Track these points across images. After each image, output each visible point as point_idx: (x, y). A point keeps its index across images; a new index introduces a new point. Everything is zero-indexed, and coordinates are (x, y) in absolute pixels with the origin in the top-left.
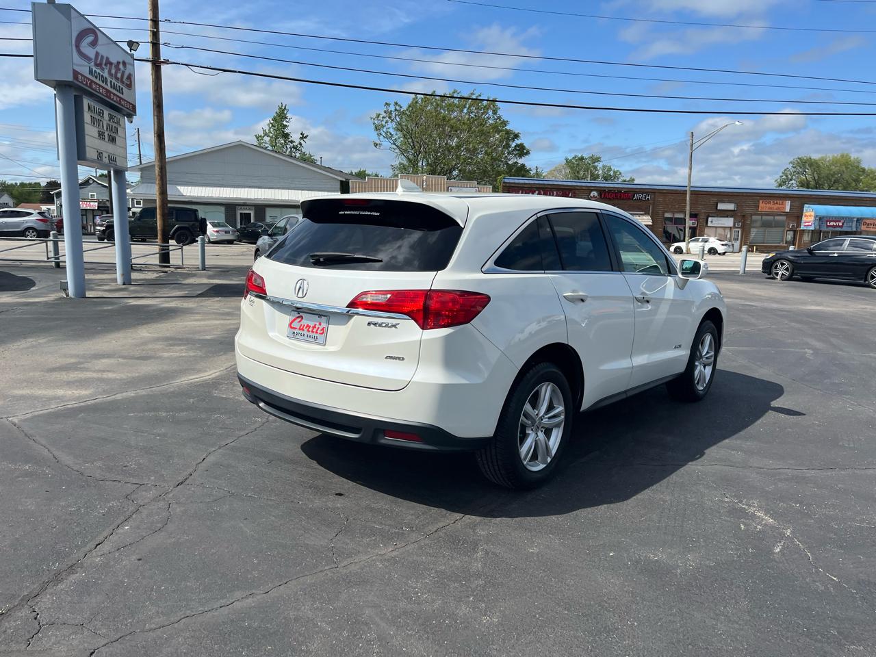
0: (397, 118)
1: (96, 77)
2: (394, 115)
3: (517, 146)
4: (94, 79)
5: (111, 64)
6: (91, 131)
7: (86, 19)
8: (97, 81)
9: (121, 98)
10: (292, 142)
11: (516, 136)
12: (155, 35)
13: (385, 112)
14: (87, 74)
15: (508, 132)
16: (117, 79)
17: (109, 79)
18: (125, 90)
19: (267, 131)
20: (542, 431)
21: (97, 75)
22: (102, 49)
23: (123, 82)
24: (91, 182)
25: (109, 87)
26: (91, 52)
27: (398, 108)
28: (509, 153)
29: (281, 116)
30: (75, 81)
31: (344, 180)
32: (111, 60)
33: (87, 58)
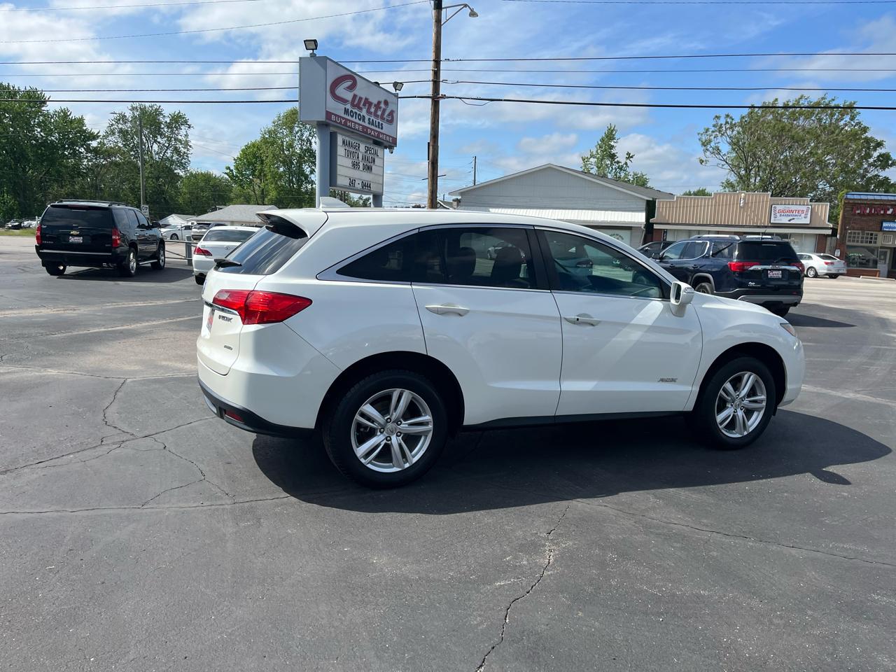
0: (728, 132)
1: (352, 116)
2: (724, 129)
3: (881, 155)
4: (349, 118)
5: (370, 104)
6: (343, 162)
8: (353, 119)
9: (379, 133)
10: (618, 162)
11: (879, 144)
12: (436, 73)
13: (714, 126)
14: (342, 113)
15: (868, 141)
16: (376, 116)
17: (367, 117)
18: (385, 125)
19: (594, 153)
20: (397, 436)
21: (352, 114)
22: (361, 91)
23: (382, 118)
25: (366, 124)
26: (348, 96)
27: (729, 120)
28: (870, 165)
29: (610, 135)
30: (328, 121)
31: (651, 199)
32: (370, 100)
33: (344, 101)
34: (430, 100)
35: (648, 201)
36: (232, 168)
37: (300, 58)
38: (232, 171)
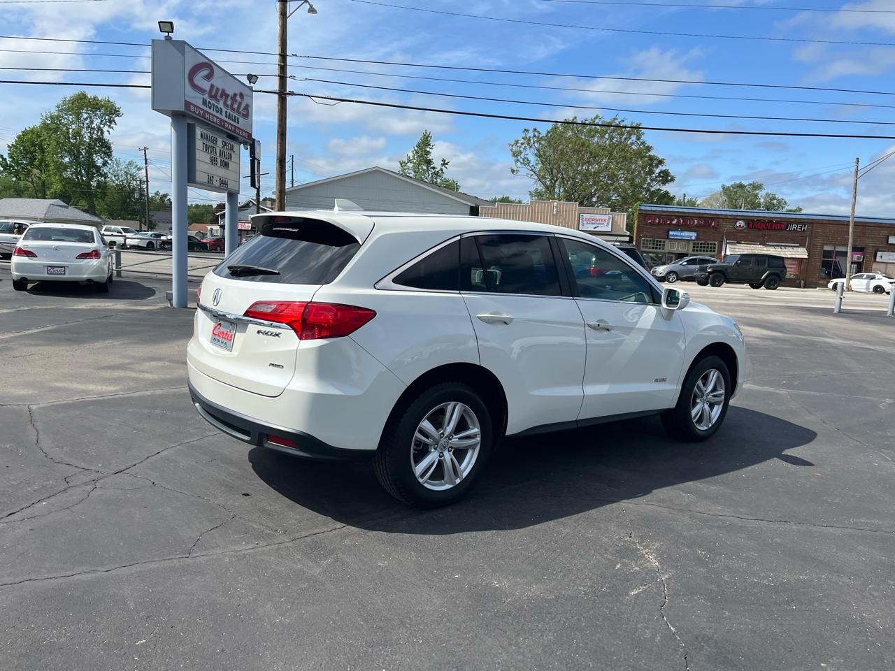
0: (536, 144)
1: (210, 108)
2: (532, 141)
3: (661, 172)
4: (207, 109)
5: (227, 96)
6: (202, 157)
7: (199, 53)
8: (211, 111)
9: (236, 127)
10: (434, 168)
11: (661, 162)
12: (283, 68)
13: (524, 138)
14: (199, 103)
15: (651, 158)
16: (233, 109)
17: (224, 110)
18: (241, 120)
19: (411, 158)
20: (449, 451)
21: (210, 106)
22: (218, 82)
23: (239, 112)
24: (251, 204)
25: (223, 117)
26: (206, 85)
27: (536, 134)
28: (652, 180)
29: (425, 142)
31: (474, 205)
32: (227, 92)
33: (202, 91)
35: (471, 207)
36: (6, 156)
37: (153, 41)
38: (5, 159)
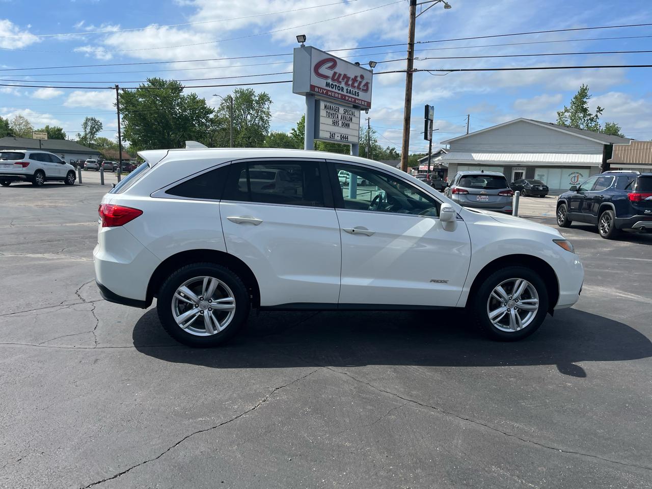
1: (333, 88)
4: (330, 89)
5: (348, 78)
6: (325, 121)
8: (334, 90)
9: (356, 99)
10: (590, 115)
12: (411, 53)
14: (324, 86)
16: (353, 86)
17: (345, 88)
18: (361, 93)
19: (569, 108)
20: (209, 311)
21: (332, 86)
22: (339, 69)
23: (358, 88)
25: (345, 93)
26: (330, 73)
29: (583, 94)
30: (311, 92)
31: (608, 144)
32: (348, 75)
33: (326, 77)
34: (406, 73)
35: (606, 146)
36: (296, 129)
38: (296, 131)
